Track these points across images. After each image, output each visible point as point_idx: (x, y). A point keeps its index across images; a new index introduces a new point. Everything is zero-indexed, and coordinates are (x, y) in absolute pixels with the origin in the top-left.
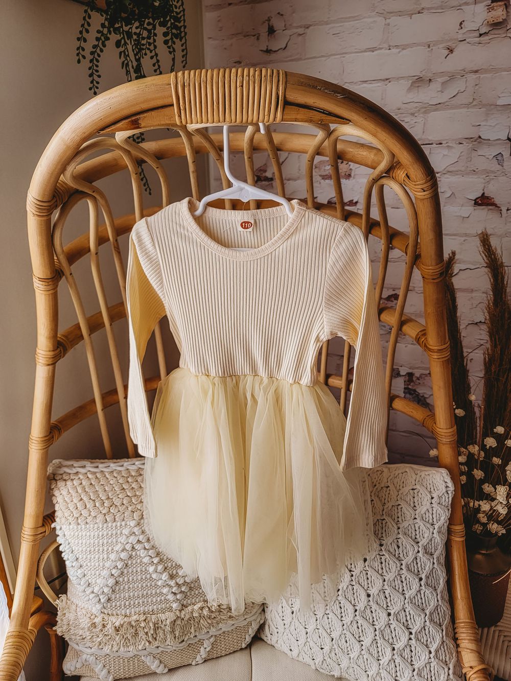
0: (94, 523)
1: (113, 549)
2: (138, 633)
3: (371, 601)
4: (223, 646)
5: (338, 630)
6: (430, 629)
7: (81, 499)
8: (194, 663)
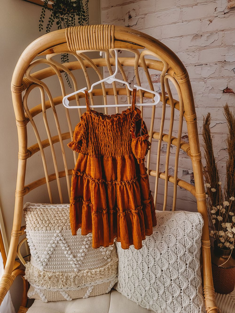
0: (42, 230)
1: (49, 242)
2: (59, 281)
3: (163, 273)
4: (97, 291)
5: (148, 286)
6: (191, 289)
7: (37, 220)
8: (84, 297)
